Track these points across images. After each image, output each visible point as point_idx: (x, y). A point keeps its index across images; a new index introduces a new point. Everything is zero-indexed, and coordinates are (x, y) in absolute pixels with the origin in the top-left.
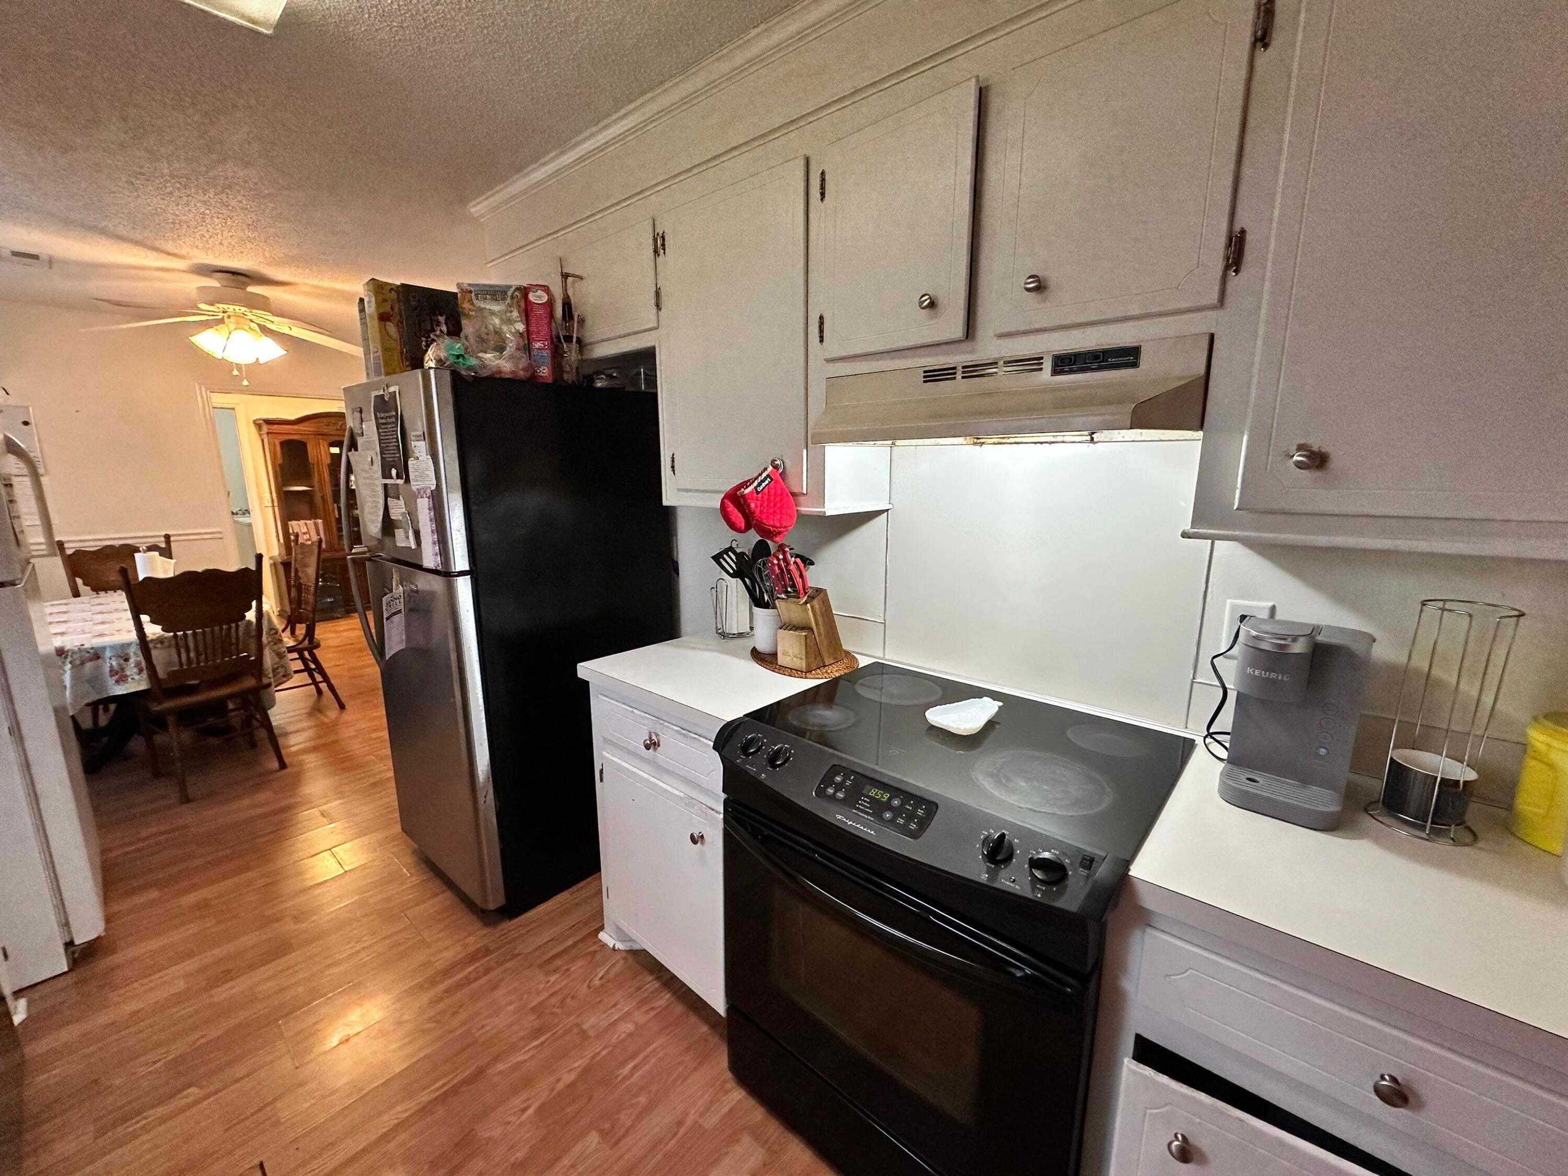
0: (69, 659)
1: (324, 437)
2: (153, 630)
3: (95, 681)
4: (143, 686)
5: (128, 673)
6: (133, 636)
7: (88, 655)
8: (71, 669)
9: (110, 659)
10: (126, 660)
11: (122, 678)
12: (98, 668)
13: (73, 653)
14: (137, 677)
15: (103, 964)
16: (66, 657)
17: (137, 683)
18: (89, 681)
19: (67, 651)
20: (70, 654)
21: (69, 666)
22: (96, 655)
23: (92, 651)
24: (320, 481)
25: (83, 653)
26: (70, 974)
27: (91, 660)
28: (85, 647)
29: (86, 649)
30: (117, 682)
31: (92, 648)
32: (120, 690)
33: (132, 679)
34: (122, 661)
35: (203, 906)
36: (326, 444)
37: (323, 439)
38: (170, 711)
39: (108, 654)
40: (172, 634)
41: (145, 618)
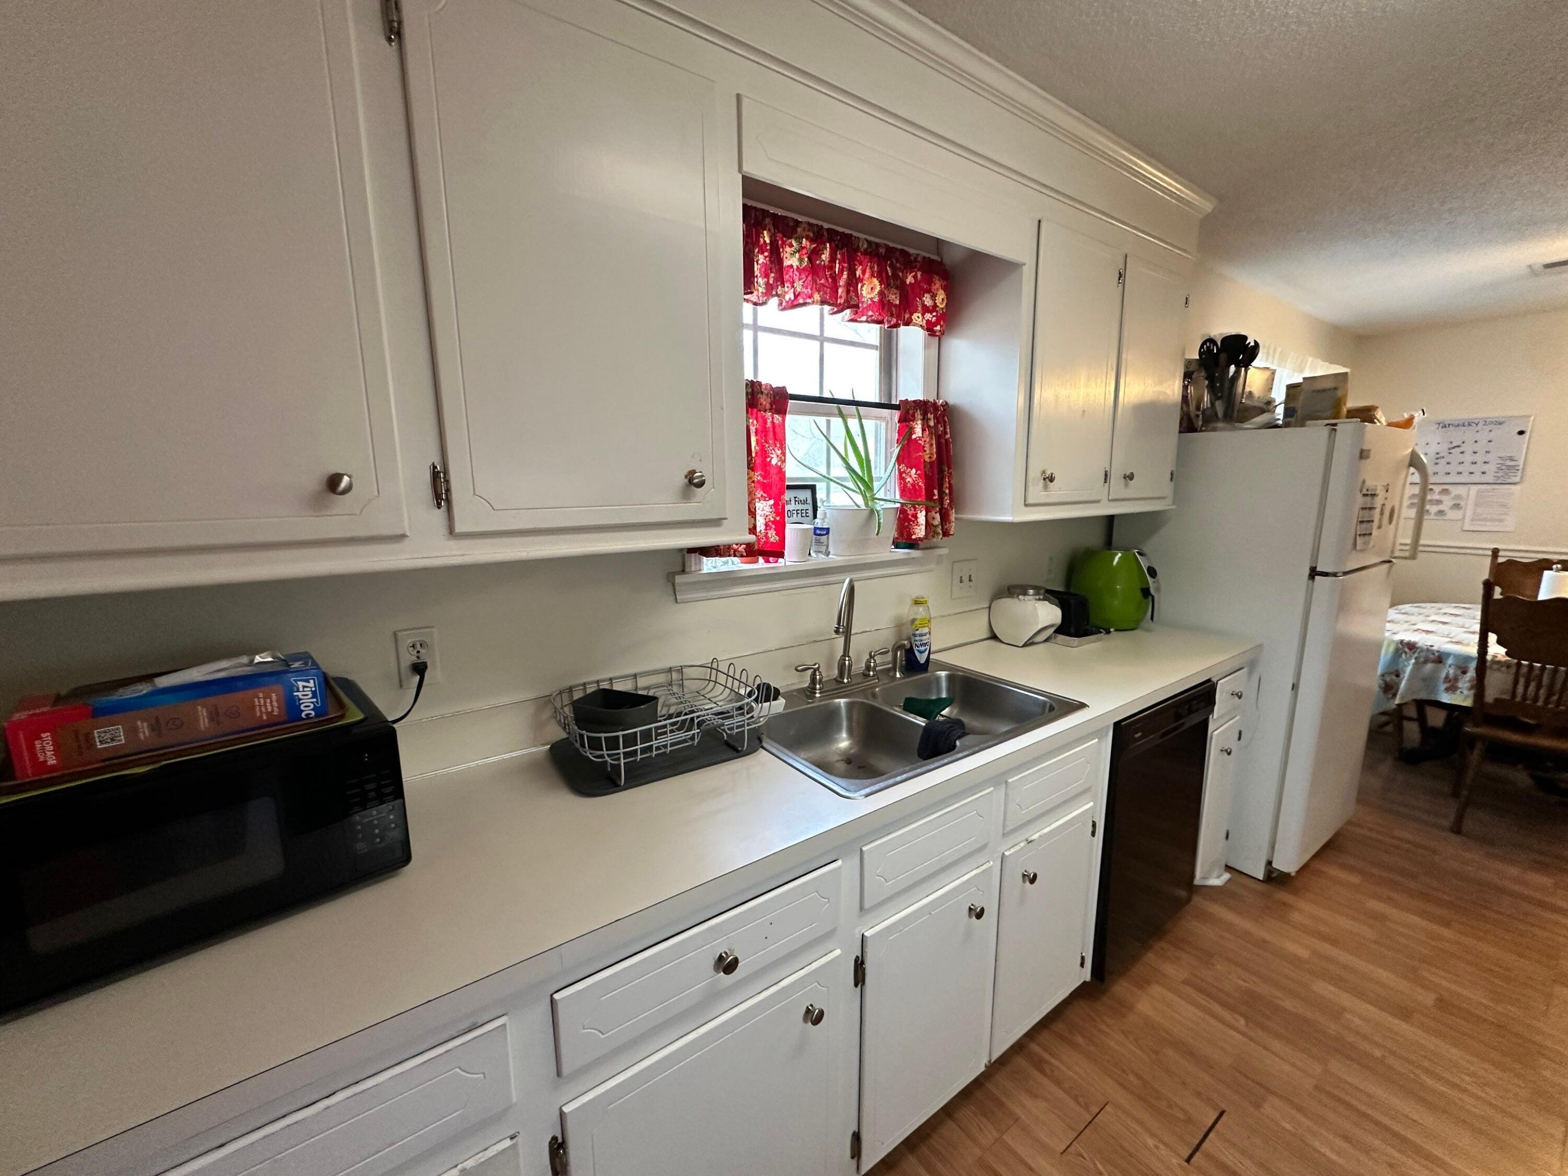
0: (1416, 655)
2: (1496, 650)
3: (1429, 682)
4: (1468, 703)
5: (1460, 685)
6: (1473, 650)
7: (1432, 656)
8: (1415, 664)
9: (1450, 666)
10: (1464, 672)
11: (1452, 688)
12: (1435, 672)
13: (1422, 650)
14: (1466, 692)
15: (1283, 896)
16: (1414, 653)
17: (1463, 698)
18: (1424, 680)
19: (1417, 648)
20: (1418, 651)
21: (1413, 661)
22: (1440, 658)
23: (1437, 654)
25: (1429, 654)
26: (1261, 883)
27: (1433, 662)
28: (1434, 648)
29: (1432, 650)
30: (1447, 690)
31: (1438, 651)
32: (1446, 698)
33: (1461, 692)
34: (1459, 672)
35: (1380, 918)
38: (1482, 738)
39: (1450, 661)
40: (1516, 661)
41: (1492, 638)
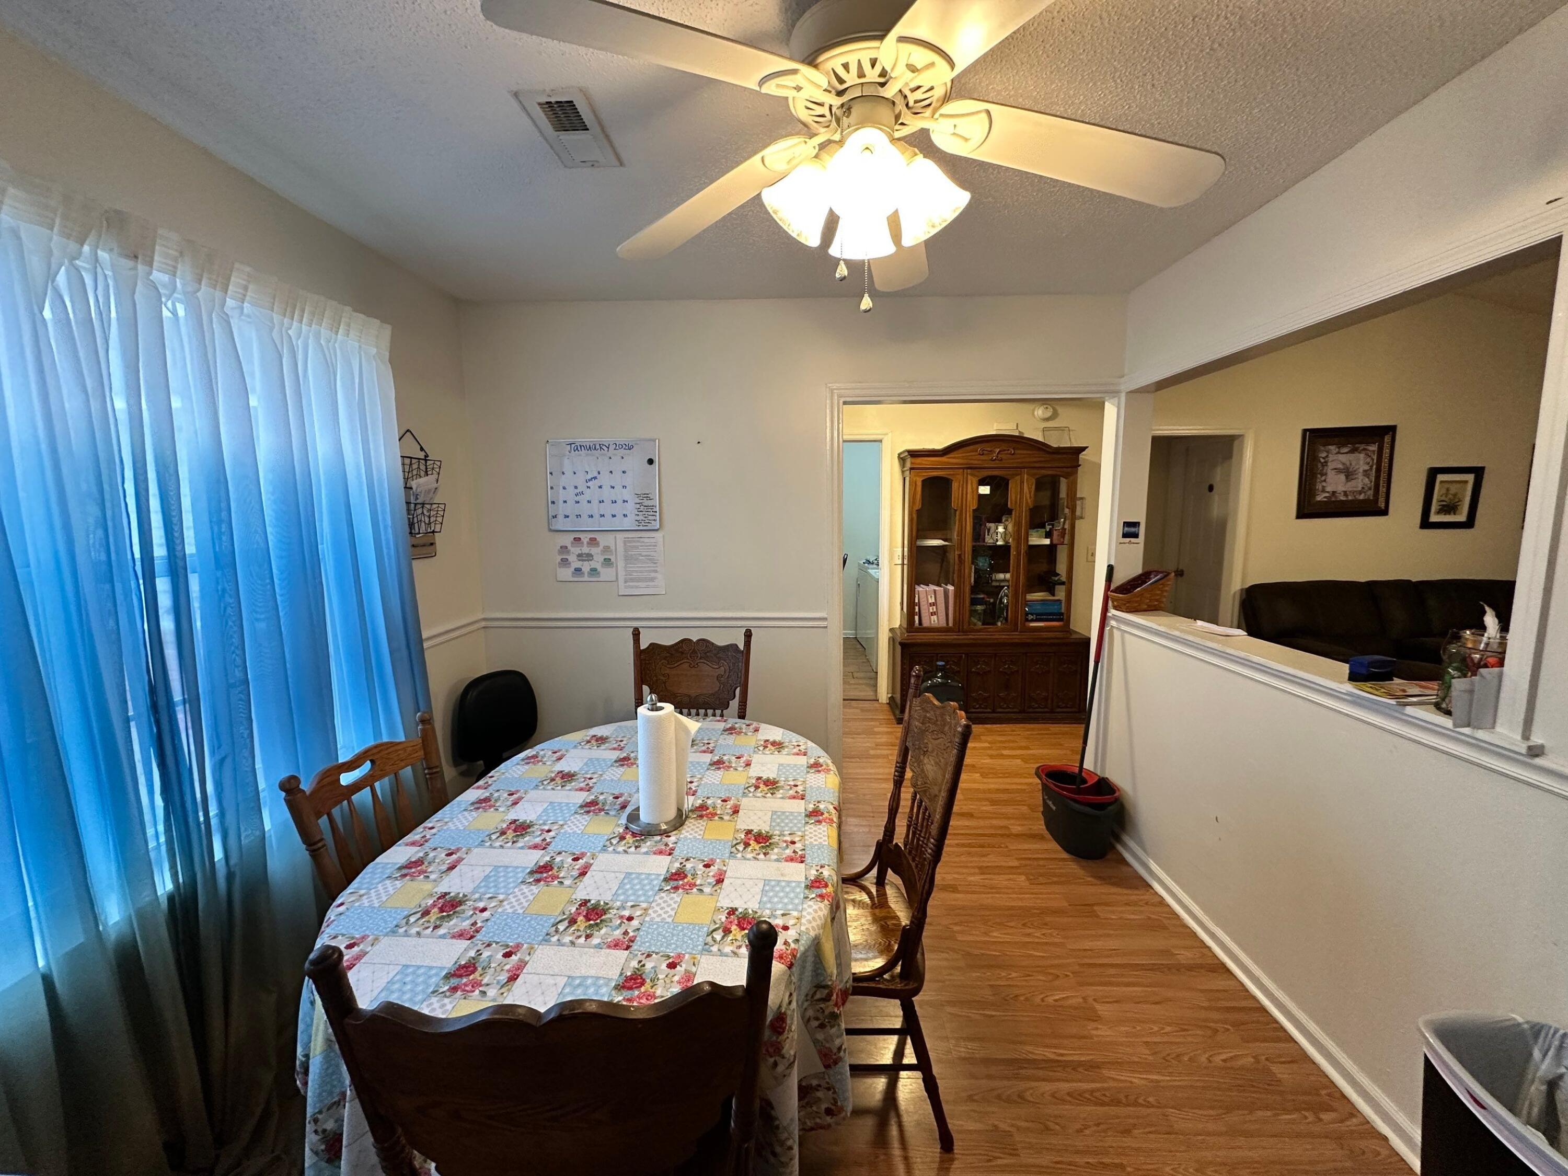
1: (975, 472)
24: (960, 534)
36: (975, 480)
37: (972, 475)
